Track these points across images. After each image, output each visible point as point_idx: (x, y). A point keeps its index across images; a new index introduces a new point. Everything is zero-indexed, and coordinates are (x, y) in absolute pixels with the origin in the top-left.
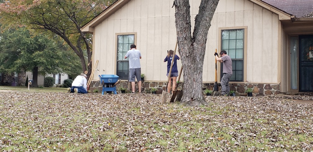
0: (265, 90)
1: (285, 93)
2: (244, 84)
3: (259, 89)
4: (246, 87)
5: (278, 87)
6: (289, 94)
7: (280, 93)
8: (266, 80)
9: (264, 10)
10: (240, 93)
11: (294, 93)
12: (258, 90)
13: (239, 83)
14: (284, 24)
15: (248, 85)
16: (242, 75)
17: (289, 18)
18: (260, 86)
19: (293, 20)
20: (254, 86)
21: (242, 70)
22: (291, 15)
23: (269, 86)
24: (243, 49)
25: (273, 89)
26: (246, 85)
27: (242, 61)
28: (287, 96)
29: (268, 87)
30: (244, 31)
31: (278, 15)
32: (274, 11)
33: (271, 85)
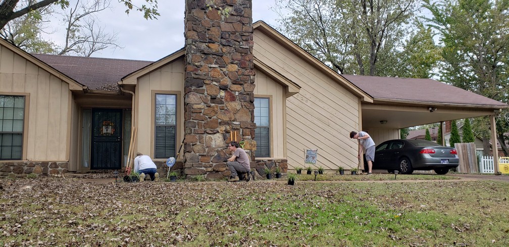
0: (50, 169)
1: (75, 172)
2: (23, 163)
3: (42, 168)
4: (25, 167)
5: (66, 165)
6: (80, 173)
7: (68, 171)
8: (52, 158)
9: (52, 76)
10: (16, 175)
11: (85, 171)
12: (40, 170)
13: (16, 162)
14: (75, 95)
15: (28, 163)
16: (21, 151)
17: (81, 89)
18: (44, 164)
19: (85, 91)
20: (36, 165)
21: (21, 146)
22: (83, 86)
23: (55, 165)
24: (23, 120)
25: (60, 168)
26: (26, 164)
27: (21, 135)
28: (76, 175)
29: (53, 166)
30: (25, 99)
31: (68, 84)
32: (64, 79)
33: (58, 163)
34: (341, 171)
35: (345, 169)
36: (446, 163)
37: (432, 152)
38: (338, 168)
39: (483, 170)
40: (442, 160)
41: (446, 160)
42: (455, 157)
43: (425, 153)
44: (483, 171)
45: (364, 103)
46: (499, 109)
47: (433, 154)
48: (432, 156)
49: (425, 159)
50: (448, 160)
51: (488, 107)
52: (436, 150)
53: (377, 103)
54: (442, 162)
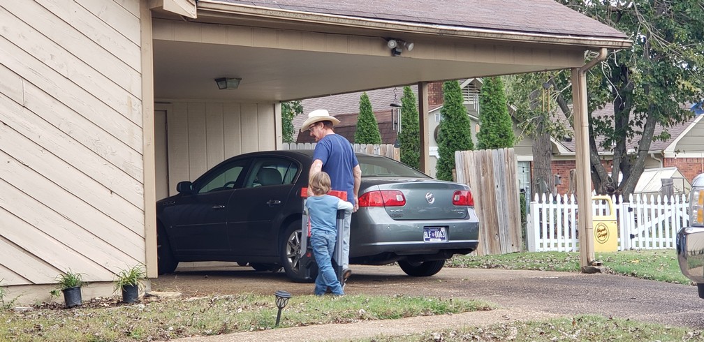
34: (71, 289)
35: (85, 279)
36: (438, 239)
37: (394, 203)
38: (59, 278)
39: (538, 240)
40: (427, 228)
41: (439, 227)
42: (467, 216)
43: (373, 205)
44: (538, 244)
45: (161, 18)
46: (599, 49)
47: (398, 209)
48: (396, 217)
49: (373, 226)
50: (447, 227)
51: (570, 40)
52: (406, 192)
53: (209, 20)
54: (426, 235)
